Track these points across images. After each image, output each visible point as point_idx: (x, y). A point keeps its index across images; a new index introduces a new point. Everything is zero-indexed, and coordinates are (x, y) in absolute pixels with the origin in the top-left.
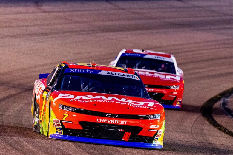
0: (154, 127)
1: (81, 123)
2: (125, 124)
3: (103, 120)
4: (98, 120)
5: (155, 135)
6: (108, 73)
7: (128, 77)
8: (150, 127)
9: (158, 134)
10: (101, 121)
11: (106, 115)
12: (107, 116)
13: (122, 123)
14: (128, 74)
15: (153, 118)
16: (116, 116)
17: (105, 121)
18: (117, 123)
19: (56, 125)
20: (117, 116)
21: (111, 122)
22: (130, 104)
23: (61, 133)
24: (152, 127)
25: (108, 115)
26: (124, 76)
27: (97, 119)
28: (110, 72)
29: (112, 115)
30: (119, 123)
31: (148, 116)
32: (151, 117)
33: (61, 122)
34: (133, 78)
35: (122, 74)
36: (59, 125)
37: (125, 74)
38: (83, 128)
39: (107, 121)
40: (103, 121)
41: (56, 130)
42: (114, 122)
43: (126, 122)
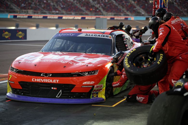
0: (88, 83)
2: (58, 82)
5: (91, 90)
6: (86, 35)
7: (102, 37)
9: (96, 89)
10: (35, 81)
11: (41, 74)
13: (54, 82)
15: (87, 75)
16: (50, 75)
17: (39, 80)
18: (50, 82)
21: (45, 81)
24: (85, 83)
25: (43, 75)
26: (99, 37)
27: (33, 79)
29: (46, 75)
30: (52, 82)
31: (81, 73)
32: (85, 74)
33: (9, 82)
34: (107, 38)
38: (22, 88)
39: (41, 81)
40: (37, 81)
42: (47, 81)
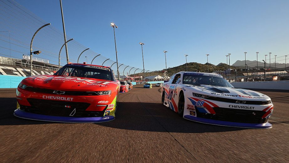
0: (103, 103)
2: (72, 100)
3: (49, 96)
4: (44, 97)
5: (105, 109)
6: (91, 67)
8: (99, 103)
9: (109, 108)
10: (47, 98)
12: (54, 92)
13: (68, 100)
14: (103, 68)
15: (102, 94)
17: (50, 97)
18: (63, 99)
20: (64, 93)
24: (100, 102)
29: (59, 92)
30: (65, 99)
31: (97, 92)
32: (100, 94)
35: (100, 67)
39: (53, 98)
40: (49, 98)
42: (60, 99)
43: (72, 98)
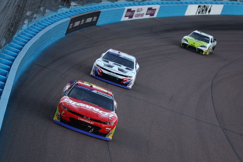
0: (108, 129)
1: (70, 118)
2: (93, 124)
5: (108, 133)
6: (97, 92)
7: (107, 97)
8: (106, 129)
9: (110, 133)
10: (80, 120)
12: (84, 117)
14: (108, 95)
17: (82, 120)
19: (58, 115)
22: (100, 113)
23: (59, 120)
26: (105, 96)
27: (79, 118)
28: (99, 92)
29: (87, 118)
30: (90, 123)
31: (106, 122)
32: (108, 123)
33: (60, 114)
34: (110, 98)
35: (104, 94)
36: (59, 116)
37: (106, 95)
38: (70, 120)
39: (84, 120)
41: (57, 118)
